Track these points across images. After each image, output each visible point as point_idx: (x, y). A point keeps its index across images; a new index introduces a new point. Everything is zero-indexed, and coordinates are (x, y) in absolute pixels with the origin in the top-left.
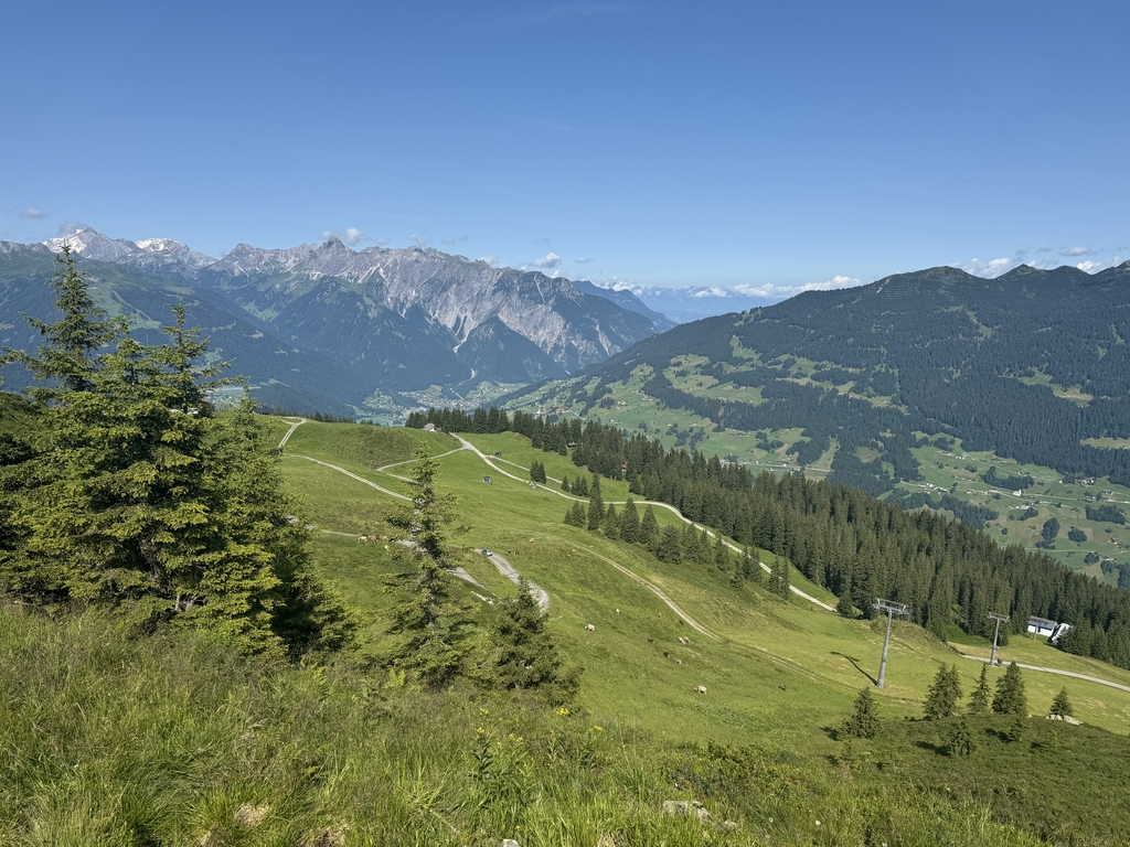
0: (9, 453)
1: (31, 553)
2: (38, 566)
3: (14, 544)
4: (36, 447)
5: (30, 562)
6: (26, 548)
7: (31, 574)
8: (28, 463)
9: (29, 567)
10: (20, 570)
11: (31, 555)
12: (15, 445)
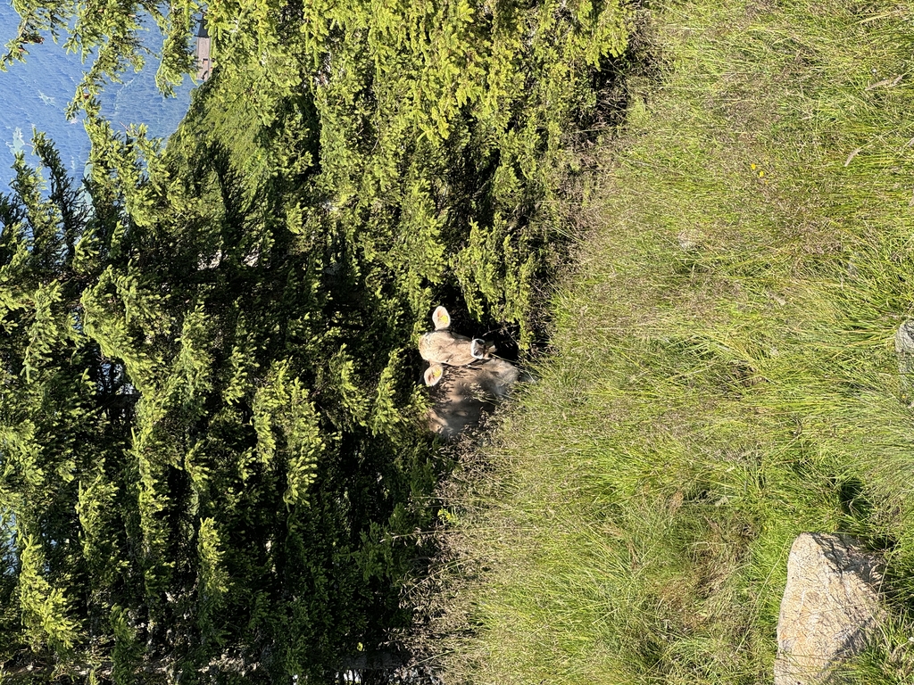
0: (296, 136)
1: (511, 125)
2: (541, 116)
3: (487, 153)
4: (287, 86)
5: (531, 128)
6: (500, 131)
7: (554, 128)
8: (321, 105)
9: (539, 131)
10: (543, 147)
11: (515, 124)
12: (278, 125)
